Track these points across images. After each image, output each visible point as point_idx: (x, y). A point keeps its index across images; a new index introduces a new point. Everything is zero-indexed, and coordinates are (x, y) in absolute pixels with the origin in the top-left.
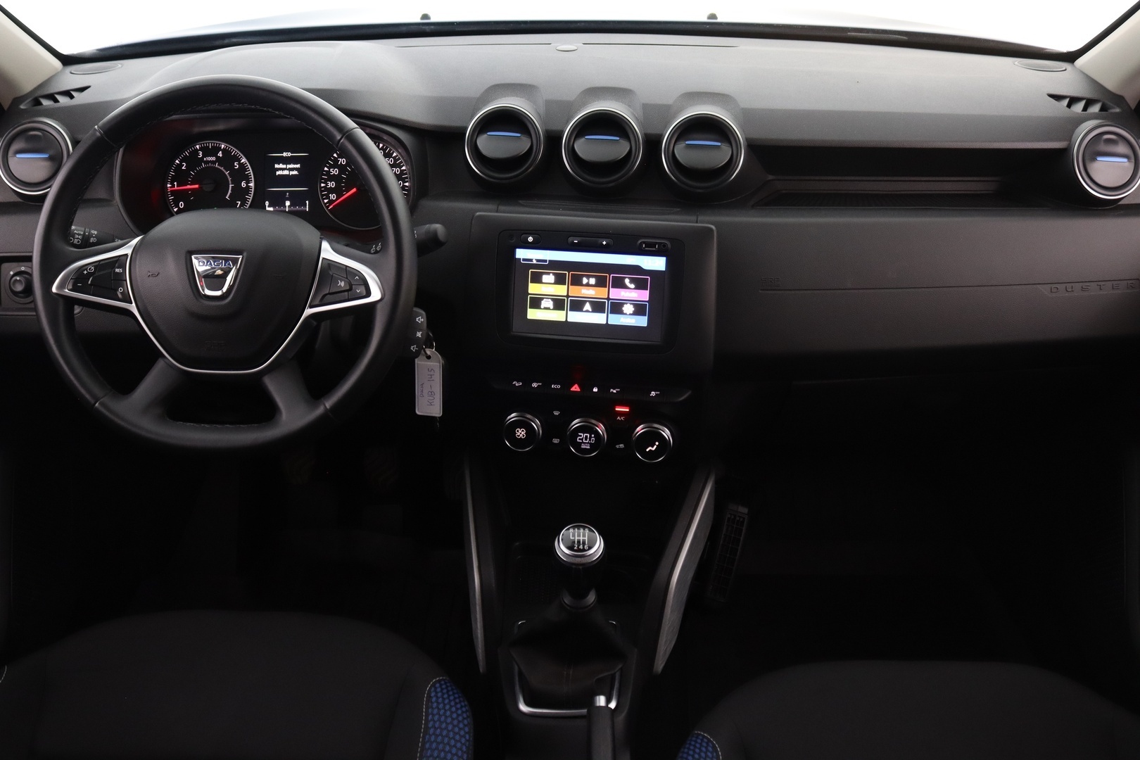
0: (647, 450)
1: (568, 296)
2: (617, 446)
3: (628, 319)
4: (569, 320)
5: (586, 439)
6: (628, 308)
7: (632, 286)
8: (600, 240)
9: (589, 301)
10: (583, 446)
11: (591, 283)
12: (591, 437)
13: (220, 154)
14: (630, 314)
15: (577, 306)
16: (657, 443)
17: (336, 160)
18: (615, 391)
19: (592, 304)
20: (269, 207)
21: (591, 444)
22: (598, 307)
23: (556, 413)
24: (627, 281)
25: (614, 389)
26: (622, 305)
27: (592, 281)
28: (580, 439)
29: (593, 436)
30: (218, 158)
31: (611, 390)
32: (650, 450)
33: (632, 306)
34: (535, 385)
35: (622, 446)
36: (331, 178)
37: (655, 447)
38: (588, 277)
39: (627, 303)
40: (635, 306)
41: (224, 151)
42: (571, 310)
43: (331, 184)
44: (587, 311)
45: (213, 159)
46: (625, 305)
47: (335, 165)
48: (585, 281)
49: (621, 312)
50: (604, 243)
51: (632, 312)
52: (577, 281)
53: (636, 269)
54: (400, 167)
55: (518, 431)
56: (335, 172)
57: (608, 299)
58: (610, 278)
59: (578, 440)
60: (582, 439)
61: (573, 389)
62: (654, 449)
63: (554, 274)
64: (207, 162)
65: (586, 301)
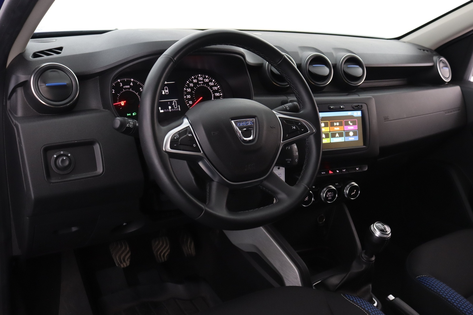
0: (352, 194)
1: (330, 132)
3: (352, 138)
4: (331, 142)
5: (330, 195)
6: (351, 134)
7: (351, 124)
8: (340, 106)
9: (338, 133)
10: (329, 198)
11: (337, 125)
12: (332, 194)
13: (132, 84)
14: (352, 136)
15: (333, 135)
16: (355, 191)
17: (188, 85)
19: (339, 133)
20: (161, 110)
21: (332, 197)
22: (341, 135)
24: (349, 122)
25: (344, 170)
26: (349, 132)
27: (338, 124)
30: (131, 86)
31: (343, 170)
33: (352, 132)
36: (188, 93)
38: (336, 122)
39: (350, 132)
40: (354, 132)
41: (133, 82)
42: (331, 138)
43: (189, 96)
44: (337, 137)
45: (128, 87)
46: (350, 133)
47: (189, 87)
48: (335, 124)
49: (349, 136)
50: (342, 107)
51: (352, 135)
52: (332, 125)
53: (351, 117)
54: (217, 86)
56: (189, 90)
57: (344, 131)
58: (343, 121)
59: (327, 196)
61: (330, 173)
62: (354, 193)
63: (324, 123)
64: (125, 89)
65: (336, 133)
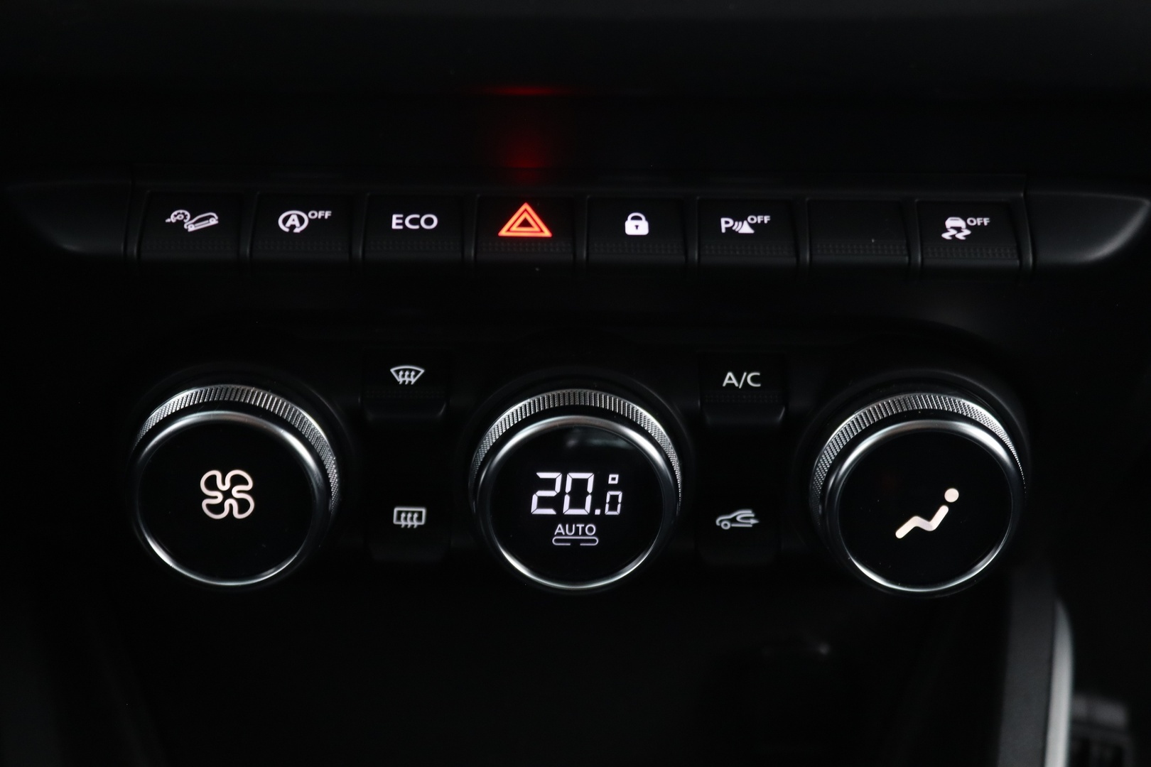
0: (901, 533)
2: (723, 522)
5: (577, 502)
10: (565, 536)
12: (601, 487)
16: (952, 495)
18: (745, 228)
21: (602, 522)
23: (406, 375)
25: (740, 218)
28: (543, 502)
29: (614, 479)
31: (725, 223)
32: (917, 530)
34: (293, 221)
35: (745, 517)
37: (943, 512)
55: (211, 484)
59: (535, 509)
60: (556, 502)
61: (511, 229)
62: (933, 524)
